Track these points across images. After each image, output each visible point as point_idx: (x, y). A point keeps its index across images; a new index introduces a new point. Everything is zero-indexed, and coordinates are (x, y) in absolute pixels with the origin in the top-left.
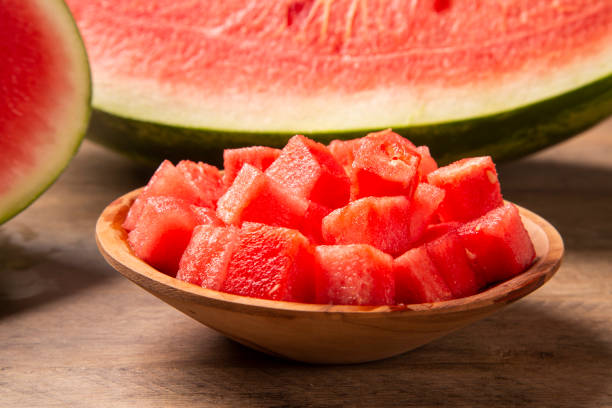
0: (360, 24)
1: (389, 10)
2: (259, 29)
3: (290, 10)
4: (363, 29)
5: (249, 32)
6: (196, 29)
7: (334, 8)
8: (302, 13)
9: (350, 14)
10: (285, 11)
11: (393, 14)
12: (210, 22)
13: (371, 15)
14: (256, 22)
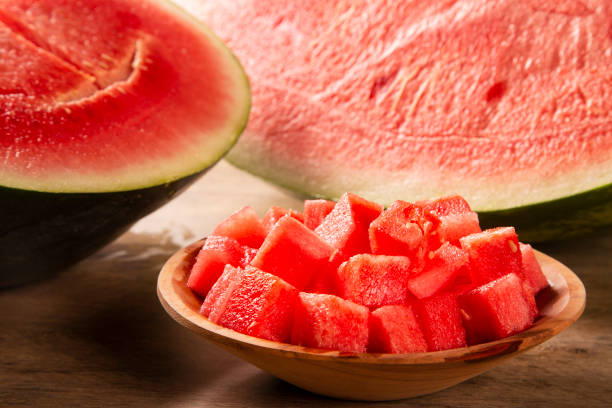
0: (423, 104)
1: (451, 92)
2: (347, 99)
3: (375, 85)
4: (424, 109)
5: (339, 101)
6: (304, 94)
7: (410, 85)
8: (384, 88)
9: (419, 94)
10: (371, 84)
11: (453, 97)
12: (314, 89)
13: (434, 97)
14: (347, 93)
